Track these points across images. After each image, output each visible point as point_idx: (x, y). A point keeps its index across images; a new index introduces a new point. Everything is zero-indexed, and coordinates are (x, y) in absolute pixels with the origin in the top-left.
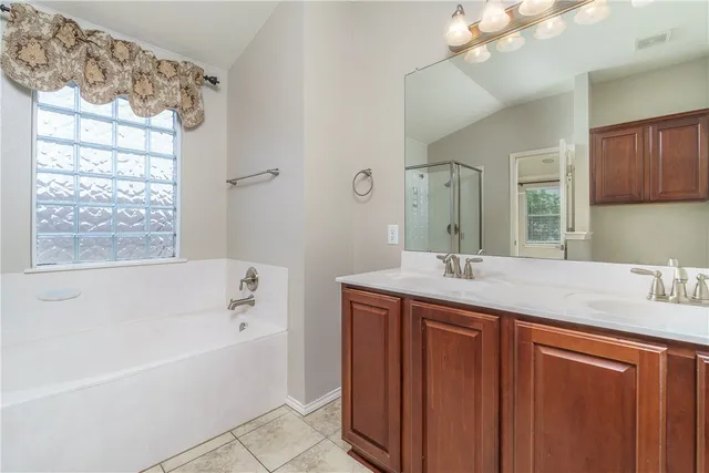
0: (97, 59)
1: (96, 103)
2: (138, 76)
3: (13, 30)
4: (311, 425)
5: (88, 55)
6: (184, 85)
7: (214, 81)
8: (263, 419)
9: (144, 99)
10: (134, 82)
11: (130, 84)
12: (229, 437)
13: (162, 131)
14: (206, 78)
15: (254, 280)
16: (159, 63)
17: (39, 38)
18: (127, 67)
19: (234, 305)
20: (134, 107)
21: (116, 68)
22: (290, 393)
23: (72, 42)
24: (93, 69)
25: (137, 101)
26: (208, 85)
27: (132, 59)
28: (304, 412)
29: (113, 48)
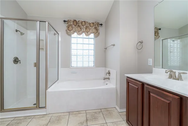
0: (80, 26)
1: (80, 35)
2: (87, 28)
3: (68, 25)
4: (121, 115)
5: (78, 26)
6: (95, 27)
7: (101, 25)
8: (109, 109)
9: (87, 32)
10: (86, 29)
11: (85, 30)
12: (100, 110)
13: (91, 38)
14: (100, 24)
15: (109, 73)
16: (90, 24)
17: (71, 25)
18: (84, 26)
19: (105, 79)
20: (85, 35)
21: (83, 27)
22: (116, 105)
23: (76, 24)
24: (79, 28)
25: (86, 33)
26: (100, 26)
27: (85, 24)
28: (119, 111)
29: (82, 23)
